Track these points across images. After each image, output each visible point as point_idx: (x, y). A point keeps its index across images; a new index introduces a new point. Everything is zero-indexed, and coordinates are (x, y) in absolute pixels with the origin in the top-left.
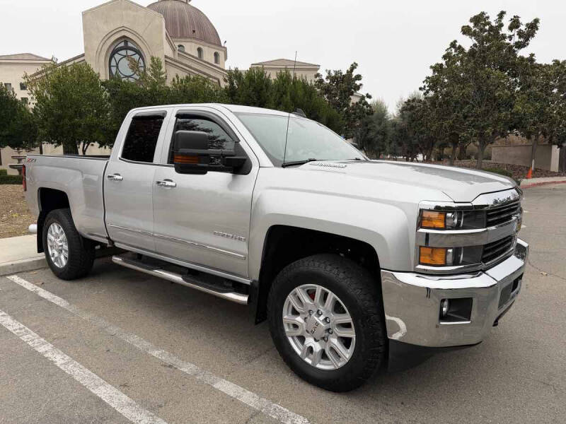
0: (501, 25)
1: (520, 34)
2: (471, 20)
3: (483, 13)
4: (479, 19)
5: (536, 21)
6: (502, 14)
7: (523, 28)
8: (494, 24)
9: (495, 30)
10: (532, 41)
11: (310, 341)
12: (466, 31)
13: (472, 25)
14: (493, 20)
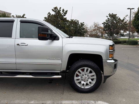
0: (60, 10)
1: (64, 13)
2: (54, 8)
3: (56, 7)
4: (56, 8)
5: (67, 11)
6: (60, 8)
7: (65, 12)
8: (59, 10)
9: (59, 11)
10: (66, 15)
11: (83, 82)
12: (53, 10)
13: (54, 9)
14: (59, 9)
